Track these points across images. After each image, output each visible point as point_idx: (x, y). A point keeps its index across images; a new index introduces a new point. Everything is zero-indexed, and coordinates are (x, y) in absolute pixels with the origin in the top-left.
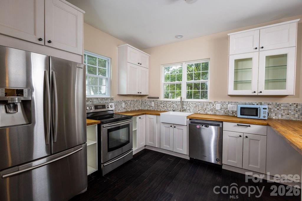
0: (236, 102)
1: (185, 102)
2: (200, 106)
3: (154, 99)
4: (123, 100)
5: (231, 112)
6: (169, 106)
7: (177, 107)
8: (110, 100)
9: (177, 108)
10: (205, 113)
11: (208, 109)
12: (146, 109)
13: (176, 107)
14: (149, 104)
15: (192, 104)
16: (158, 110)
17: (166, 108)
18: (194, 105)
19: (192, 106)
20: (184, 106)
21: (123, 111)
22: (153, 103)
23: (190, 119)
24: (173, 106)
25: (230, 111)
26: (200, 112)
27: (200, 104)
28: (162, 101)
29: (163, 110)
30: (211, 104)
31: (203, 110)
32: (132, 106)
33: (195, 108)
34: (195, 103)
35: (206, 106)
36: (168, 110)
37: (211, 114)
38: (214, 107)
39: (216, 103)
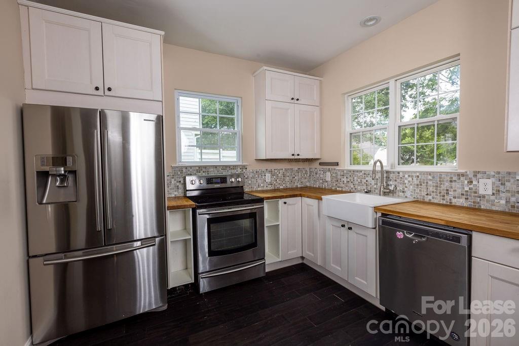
1: (394, 172)
2: (430, 183)
3: (331, 167)
4: (266, 170)
6: (357, 180)
7: (375, 184)
8: (240, 169)
9: (375, 186)
10: (444, 202)
11: (455, 191)
12: (317, 187)
13: (373, 184)
14: (321, 176)
16: (338, 189)
17: (352, 186)
18: (416, 181)
19: (409, 182)
20: (391, 183)
21: (268, 188)
22: (328, 174)
23: (383, 215)
26: (430, 197)
27: (430, 177)
28: (345, 171)
29: (347, 189)
30: (462, 178)
31: (440, 193)
32: (287, 179)
33: (417, 188)
34: (418, 174)
35: (447, 184)
36: (355, 189)
37: (465, 205)
38: (471, 186)
39: (479, 176)
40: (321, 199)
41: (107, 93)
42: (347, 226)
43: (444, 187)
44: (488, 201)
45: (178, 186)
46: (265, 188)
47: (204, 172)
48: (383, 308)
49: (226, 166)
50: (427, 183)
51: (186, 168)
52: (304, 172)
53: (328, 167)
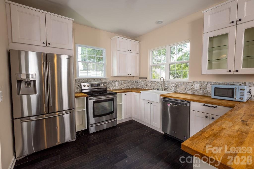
1: (168, 82)
2: (180, 86)
3: (144, 80)
4: (117, 81)
6: (154, 85)
8: (105, 80)
10: (184, 93)
11: (188, 88)
12: (138, 88)
13: (160, 86)
14: (140, 83)
16: (146, 89)
17: (152, 87)
18: (175, 85)
19: (173, 85)
20: (167, 86)
21: (117, 89)
22: (143, 83)
24: (158, 85)
25: (209, 91)
26: (180, 91)
27: (180, 84)
28: (149, 81)
29: (150, 89)
30: (190, 84)
31: (183, 89)
32: (126, 85)
33: (176, 88)
34: (176, 83)
37: (191, 93)
38: (193, 87)
39: (195, 83)
40: (140, 93)
41: (48, 45)
42: (150, 103)
43: (184, 87)
44: (197, 92)
45: (77, 88)
46: (116, 89)
47: (89, 81)
48: (163, 133)
49: (99, 79)
50: (179, 86)
51: (81, 80)
52: (133, 82)
53: (142, 80)
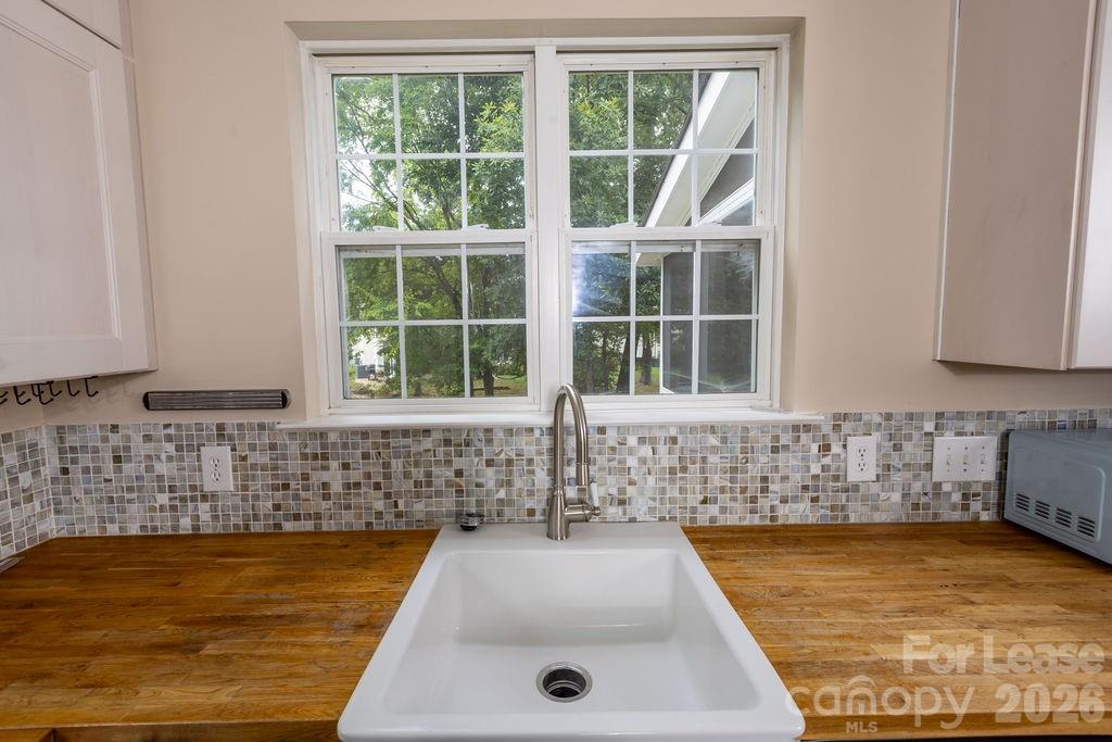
0: (990, 415)
2: (713, 459)
3: (231, 419)
5: (956, 498)
6: (407, 475)
7: (500, 484)
9: (502, 494)
10: (757, 520)
11: (785, 479)
12: (134, 530)
13: (491, 484)
14: (162, 468)
15: (646, 451)
16: (289, 526)
17: (379, 505)
18: (666, 459)
19: (643, 461)
22: (218, 455)
24: (459, 473)
25: (947, 488)
26: (714, 510)
27: (713, 441)
28: (332, 438)
30: (804, 437)
31: (744, 490)
33: (672, 481)
34: (673, 432)
35: (763, 459)
36: (399, 515)
37: (811, 519)
38: (827, 461)
39: (846, 427)
43: (754, 470)
44: (865, 499)
50: (704, 459)
53: (210, 419)
